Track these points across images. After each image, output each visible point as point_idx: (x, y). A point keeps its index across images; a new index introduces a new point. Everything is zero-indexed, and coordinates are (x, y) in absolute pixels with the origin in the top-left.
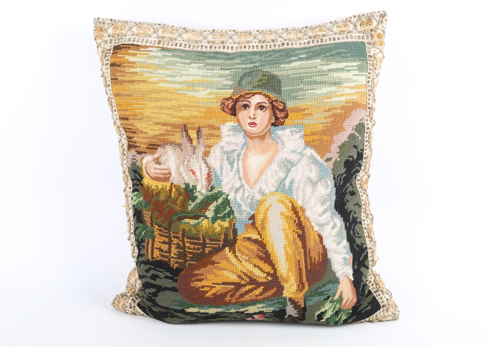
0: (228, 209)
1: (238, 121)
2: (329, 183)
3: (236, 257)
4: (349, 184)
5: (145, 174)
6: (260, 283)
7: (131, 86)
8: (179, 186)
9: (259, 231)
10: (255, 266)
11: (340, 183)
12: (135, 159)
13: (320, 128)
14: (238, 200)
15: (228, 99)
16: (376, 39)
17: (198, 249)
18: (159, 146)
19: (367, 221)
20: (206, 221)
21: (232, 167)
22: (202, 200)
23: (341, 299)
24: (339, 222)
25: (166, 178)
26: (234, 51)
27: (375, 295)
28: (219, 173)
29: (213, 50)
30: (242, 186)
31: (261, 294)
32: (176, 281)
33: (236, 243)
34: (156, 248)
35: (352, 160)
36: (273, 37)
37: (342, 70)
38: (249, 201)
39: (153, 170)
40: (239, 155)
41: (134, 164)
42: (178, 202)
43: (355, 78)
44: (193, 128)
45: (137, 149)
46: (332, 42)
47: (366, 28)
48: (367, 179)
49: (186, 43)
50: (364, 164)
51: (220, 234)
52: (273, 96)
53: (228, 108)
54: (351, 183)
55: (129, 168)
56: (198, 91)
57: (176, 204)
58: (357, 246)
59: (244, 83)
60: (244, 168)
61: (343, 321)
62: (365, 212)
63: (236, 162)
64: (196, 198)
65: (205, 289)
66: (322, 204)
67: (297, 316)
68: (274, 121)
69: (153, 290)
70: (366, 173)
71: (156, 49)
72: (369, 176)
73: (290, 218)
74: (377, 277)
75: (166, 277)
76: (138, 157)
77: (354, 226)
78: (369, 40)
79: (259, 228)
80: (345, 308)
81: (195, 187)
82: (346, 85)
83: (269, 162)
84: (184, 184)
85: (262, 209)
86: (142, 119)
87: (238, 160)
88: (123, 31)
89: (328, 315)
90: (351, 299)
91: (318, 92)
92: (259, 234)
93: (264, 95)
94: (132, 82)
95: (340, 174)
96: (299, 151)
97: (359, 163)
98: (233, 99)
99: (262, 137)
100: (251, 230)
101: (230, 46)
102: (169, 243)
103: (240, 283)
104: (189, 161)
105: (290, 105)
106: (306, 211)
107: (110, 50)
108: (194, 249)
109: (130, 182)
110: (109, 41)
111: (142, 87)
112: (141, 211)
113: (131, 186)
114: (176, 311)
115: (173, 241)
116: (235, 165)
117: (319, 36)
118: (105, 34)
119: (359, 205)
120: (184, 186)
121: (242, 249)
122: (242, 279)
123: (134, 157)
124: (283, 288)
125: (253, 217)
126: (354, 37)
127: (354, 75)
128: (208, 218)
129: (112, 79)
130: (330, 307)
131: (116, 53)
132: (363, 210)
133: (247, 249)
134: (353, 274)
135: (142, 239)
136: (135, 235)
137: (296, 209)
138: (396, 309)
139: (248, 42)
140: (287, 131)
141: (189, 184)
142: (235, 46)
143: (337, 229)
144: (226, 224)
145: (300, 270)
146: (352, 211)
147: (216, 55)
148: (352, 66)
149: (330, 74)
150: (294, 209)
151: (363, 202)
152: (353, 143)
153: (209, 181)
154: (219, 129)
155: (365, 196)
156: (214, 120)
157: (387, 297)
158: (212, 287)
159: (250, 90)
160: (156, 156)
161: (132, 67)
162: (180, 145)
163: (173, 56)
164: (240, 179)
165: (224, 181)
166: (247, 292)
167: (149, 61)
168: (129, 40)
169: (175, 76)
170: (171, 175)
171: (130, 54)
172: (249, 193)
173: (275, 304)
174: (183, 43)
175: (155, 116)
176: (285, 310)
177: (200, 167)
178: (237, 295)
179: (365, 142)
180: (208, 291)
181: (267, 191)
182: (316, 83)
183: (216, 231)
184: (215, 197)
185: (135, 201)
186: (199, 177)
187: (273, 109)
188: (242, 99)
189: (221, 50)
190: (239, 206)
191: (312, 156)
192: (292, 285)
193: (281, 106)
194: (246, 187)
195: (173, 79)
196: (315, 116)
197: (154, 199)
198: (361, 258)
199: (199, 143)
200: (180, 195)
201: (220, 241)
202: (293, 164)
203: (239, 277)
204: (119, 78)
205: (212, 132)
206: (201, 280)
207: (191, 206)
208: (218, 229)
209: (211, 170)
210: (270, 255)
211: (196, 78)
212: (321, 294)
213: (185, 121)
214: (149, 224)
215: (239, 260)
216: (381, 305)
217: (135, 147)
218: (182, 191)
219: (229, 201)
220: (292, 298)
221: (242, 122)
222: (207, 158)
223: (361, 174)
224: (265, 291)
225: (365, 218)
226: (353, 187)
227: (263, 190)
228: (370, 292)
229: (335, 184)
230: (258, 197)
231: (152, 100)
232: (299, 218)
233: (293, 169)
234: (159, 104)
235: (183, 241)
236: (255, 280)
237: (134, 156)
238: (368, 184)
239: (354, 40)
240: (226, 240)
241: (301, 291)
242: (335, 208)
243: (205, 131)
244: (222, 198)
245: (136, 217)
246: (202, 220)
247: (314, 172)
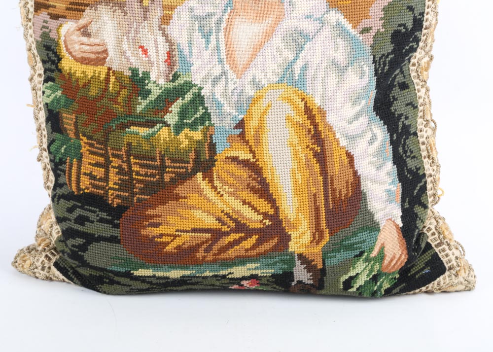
0: (201, 111)
2: (366, 69)
3: (214, 188)
4: (398, 71)
5: (64, 52)
6: (252, 229)
8: (121, 73)
9: (250, 147)
10: (244, 203)
11: (383, 69)
12: (47, 28)
14: (218, 96)
17: (153, 175)
18: (87, 5)
19: (426, 132)
20: (166, 129)
21: (208, 42)
22: (159, 97)
23: (381, 256)
24: (380, 132)
25: (100, 59)
27: (437, 250)
28: (186, 51)
30: (224, 73)
31: (254, 247)
32: (117, 226)
33: (214, 165)
34: (85, 174)
35: (404, 30)
38: (235, 98)
39: (77, 47)
40: (219, 22)
41: (45, 36)
42: (120, 99)
45: (51, 10)
48: (428, 63)
50: (423, 38)
51: (187, 151)
54: (401, 69)
55: (37, 42)
57: (117, 103)
58: (410, 171)
60: (227, 44)
61: (385, 291)
62: (423, 117)
63: (214, 34)
64: (149, 92)
65: (165, 239)
66: (354, 103)
67: (311, 282)
69: (80, 241)
70: (427, 53)
72: (431, 58)
73: (302, 125)
74: (441, 222)
75: (101, 220)
76: (53, 24)
77: (405, 140)
79: (251, 143)
80: (387, 271)
81: (147, 75)
83: (269, 35)
84: (130, 69)
85: (256, 112)
87: (218, 31)
89: (360, 282)
90: (398, 256)
92: (251, 151)
95: (383, 55)
96: (318, 17)
97: (416, 36)
100: (238, 144)
102: (106, 166)
103: (220, 230)
104: (137, 32)
106: (327, 115)
108: (146, 175)
109: (40, 65)
112: (58, 113)
113: (42, 72)
114: (118, 274)
115: (111, 162)
116: (213, 38)
119: (413, 106)
120: (128, 73)
121: (224, 175)
122: (223, 224)
123: (45, 24)
124: (288, 238)
125: (241, 125)
128: (169, 126)
130: (364, 269)
132: (420, 114)
133: (233, 175)
134: (402, 217)
135: (60, 159)
136: (50, 153)
137: (311, 111)
138: (472, 273)
141: (137, 70)
143: (377, 144)
144: (198, 135)
145: (317, 209)
146: (402, 115)
150: (308, 111)
151: (421, 101)
152: (406, 2)
153: (169, 65)
155: (423, 90)
157: (457, 253)
158: (175, 236)
160: (82, 22)
162: (121, 5)
164: (221, 61)
165: (195, 65)
166: (231, 245)
170: (108, 55)
172: (236, 86)
173: (275, 263)
176: (292, 273)
177: (156, 41)
178: (215, 248)
179: (427, 1)
180: (168, 243)
181: (264, 82)
183: (182, 146)
184: (180, 92)
185: (48, 97)
186: (153, 58)
190: (219, 106)
191: (338, 24)
192: (303, 233)
194: (231, 74)
197: (79, 95)
198: (416, 191)
199: (153, 1)
200: (122, 87)
201: (188, 162)
202: (307, 37)
203: (219, 220)
206: (157, 225)
207: (141, 105)
208: (185, 143)
209: (173, 47)
210: (268, 185)
212: (350, 247)
214: (72, 135)
215: (219, 193)
216: (447, 266)
217: (47, 7)
218: (127, 82)
219: (203, 98)
220: (304, 255)
222: (166, 26)
223: (418, 54)
224: (259, 242)
225: (423, 127)
226: (404, 76)
227: (257, 80)
228: (429, 246)
229: (376, 70)
230: (250, 92)
232: (316, 126)
233: (307, 46)
235: (128, 162)
236: (244, 224)
237: (45, 22)
238: (430, 71)
240: (197, 161)
241: (318, 243)
242: (375, 110)
244: (192, 93)
245: (51, 123)
246: (160, 129)
247: (341, 50)
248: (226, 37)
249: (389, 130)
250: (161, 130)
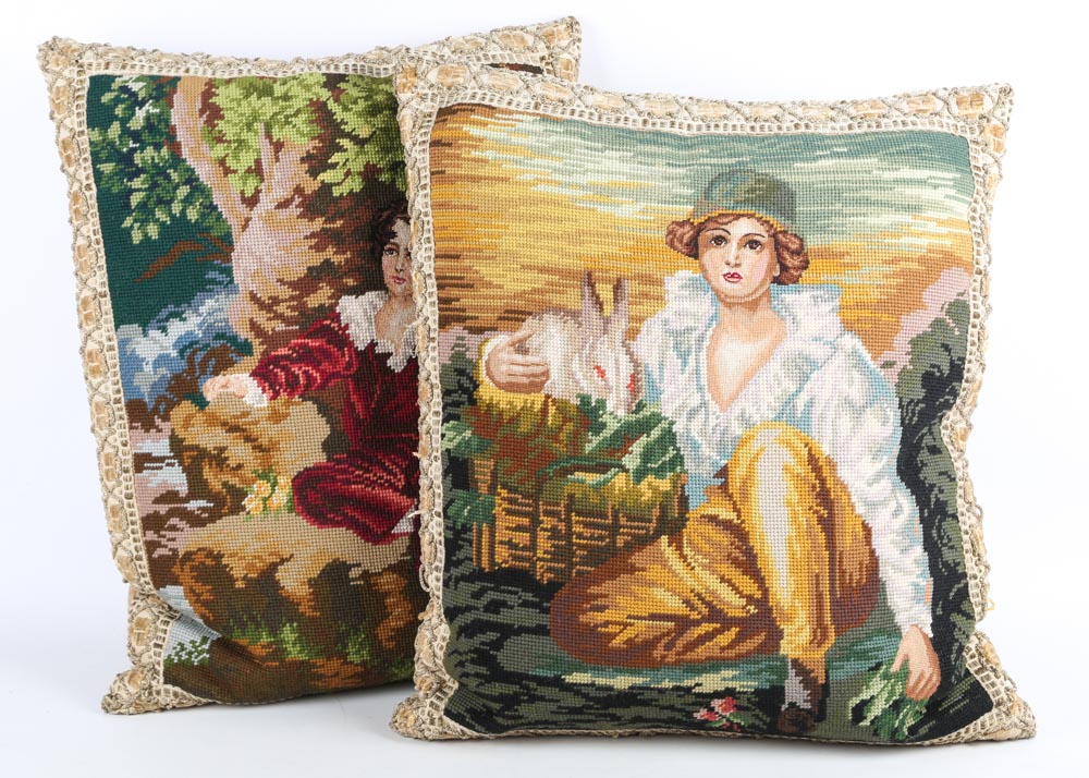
0: (671, 453)
1: (703, 269)
2: (890, 414)
3: (683, 557)
4: (925, 430)
5: (483, 376)
6: (732, 618)
7: (475, 189)
8: (566, 402)
9: (734, 504)
10: (723, 580)
11: (911, 419)
12: (464, 346)
13: (875, 296)
14: (694, 433)
15: (682, 224)
16: (989, 136)
17: (601, 538)
18: (530, 314)
19: (969, 518)
20: (622, 476)
21: (685, 363)
22: (617, 432)
23: (904, 674)
24: (907, 503)
25: (535, 384)
26: (694, 131)
27: (978, 678)
28: (656, 375)
29: (649, 127)
30: (704, 404)
31: (731, 646)
32: (546, 611)
33: (684, 526)
34: (501, 543)
35: (938, 374)
36: (775, 111)
37: (922, 182)
38: (717, 437)
39: (504, 368)
40: (700, 339)
41: (458, 356)
42: (563, 436)
43: (948, 203)
44: (606, 281)
45: (469, 323)
46: (901, 128)
47: (971, 111)
48: (966, 431)
49: (593, 111)
50: (962, 393)
51: (651, 506)
52: (778, 222)
53: (681, 242)
54: (930, 429)
55: (443, 366)
56: (619, 204)
57: (557, 440)
58: (946, 564)
59: (716, 193)
60: (710, 368)
61: (910, 729)
62: (964, 497)
63: (694, 353)
64: (604, 426)
65: (611, 629)
67: (808, 706)
68: (778, 274)
69: (492, 636)
70: (965, 417)
71: (531, 118)
72: (969, 427)
73: (805, 479)
74: (985, 641)
75: (525, 604)
76: (473, 340)
77: (940, 522)
78: (975, 136)
79: (736, 497)
80: (913, 696)
81: (602, 403)
82: (930, 214)
83: (765, 358)
84: (578, 396)
85: (744, 456)
86: (493, 258)
87: (699, 350)
88: (461, 80)
89: (876, 710)
90: (927, 675)
91: (871, 220)
92: (736, 509)
93: (759, 219)
94: (475, 179)
95: (912, 401)
96: (829, 340)
97: (953, 387)
98: (692, 224)
99: (752, 305)
100: (718, 499)
101: (686, 123)
102: (532, 529)
103: (687, 617)
104: (593, 348)
105: (813, 242)
107: (430, 116)
108: (592, 538)
109: (438, 399)
110: (430, 96)
111: (500, 190)
112: (466, 461)
114: (541, 681)
115: (542, 522)
116: (692, 359)
117: (872, 115)
118: (422, 83)
119: (949, 476)
120: (576, 402)
121: (697, 539)
122: (693, 608)
123: (459, 342)
124: (779, 634)
125: (723, 472)
126: (946, 124)
127: (947, 196)
128: (627, 471)
129: (432, 174)
130: (882, 690)
131: (445, 120)
132: (960, 492)
133: (708, 540)
134: (932, 625)
135: (464, 526)
136: (446, 517)
137: (817, 460)
138: (1028, 712)
139: (725, 117)
140: (806, 296)
142: (695, 124)
143: (903, 518)
144: (665, 485)
145: (819, 596)
146: (934, 485)
147: (657, 138)
148: (944, 179)
149: (899, 189)
150: (813, 460)
151: (959, 474)
152: (941, 339)
153: (633, 391)
154: (660, 283)
155: (961, 463)
156: (652, 264)
157: (1008, 684)
158: (626, 625)
159: (727, 208)
160: (519, 334)
161: (476, 147)
162: (575, 315)
163: (567, 132)
164: (700, 389)
165: (666, 393)
166: (702, 639)
167: (515, 139)
168: (474, 96)
169: (570, 173)
170: (548, 378)
171: (473, 123)
172: (718, 421)
173: (761, 671)
174: (587, 111)
175: (527, 251)
176: (783, 688)
177: (617, 360)
178: (680, 644)
180: (616, 635)
181: (756, 418)
182: (868, 202)
183: (643, 498)
184: (645, 426)
185: (451, 440)
186: (612, 383)
187: (777, 249)
188: (712, 225)
189: (667, 129)
190: (696, 447)
191: (854, 352)
192: (801, 629)
193: (794, 243)
194: (713, 407)
195: (567, 179)
196: (865, 270)
197: (501, 433)
198: (952, 594)
199: (616, 310)
200: (566, 420)
201: (650, 521)
202: (814, 365)
203: (687, 602)
204: (449, 171)
205: (645, 289)
206: (601, 609)
207: (592, 443)
208: (647, 495)
209: (639, 369)
210: (755, 556)
211: (616, 178)
212: (863, 655)
213: (590, 265)
214: (483, 489)
215: (689, 565)
216: (994, 700)
217: (463, 319)
218: (573, 412)
219: (674, 435)
220: (800, 661)
221: (711, 271)
223: (951, 416)
224: (740, 638)
225: (964, 510)
226: (934, 439)
227: (747, 415)
228: (968, 673)
229: (903, 419)
230: (737, 430)
231: (519, 218)
232: (823, 481)
233: (814, 375)
234: (536, 227)
235: (568, 521)
236: (721, 611)
237: (460, 338)
238: (968, 441)
239: (945, 130)
240: (662, 519)
241: (820, 644)
242: (898, 472)
243: (630, 287)
244: (660, 429)
245: (452, 477)
246: (614, 475)
247: (857, 385)
248: (710, 357)
249: (918, 503)
250: (616, 477)
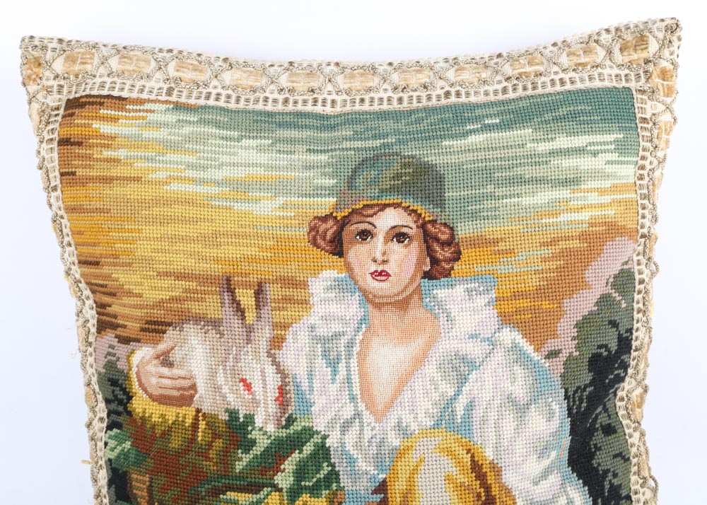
0: (326, 469)
1: (349, 268)
2: (556, 407)
4: (600, 409)
5: (136, 387)
7: (107, 191)
8: (215, 417)
11: (579, 407)
12: (114, 355)
13: (533, 282)
14: (349, 447)
15: (324, 219)
16: (656, 80)
18: (170, 324)
19: (644, 494)
20: (275, 495)
21: (335, 372)
22: (267, 449)
24: (579, 497)
25: (185, 397)
26: (338, 109)
28: (305, 386)
29: (290, 107)
30: (358, 415)
35: (605, 354)
36: (424, 78)
37: (580, 151)
38: (373, 450)
39: (154, 381)
40: (350, 345)
41: (110, 366)
42: (212, 454)
43: (610, 169)
44: (247, 285)
45: (119, 331)
46: (558, 88)
47: (635, 56)
48: (642, 397)
49: (230, 92)
50: (633, 363)
52: (427, 212)
53: (324, 240)
54: (605, 406)
55: (99, 374)
56: (257, 201)
57: (208, 459)
59: (360, 181)
60: (363, 375)
62: (638, 473)
63: (344, 361)
64: (253, 442)
66: (541, 456)
68: (427, 268)
70: (639, 383)
71: (164, 107)
72: (646, 390)
73: (469, 488)
76: (122, 350)
78: (640, 84)
81: (250, 419)
82: (592, 184)
83: (419, 361)
84: (227, 410)
85: (403, 469)
86: (130, 264)
87: (349, 356)
88: (88, 67)
91: (526, 201)
93: (406, 209)
94: (107, 180)
95: (579, 388)
96: (486, 336)
97: (623, 361)
98: (336, 217)
99: (402, 304)
101: (329, 98)
104: (237, 360)
105: (464, 230)
106: (503, 473)
107: (58, 109)
109: (102, 405)
110: (55, 88)
111: (131, 191)
112: (126, 473)
113: (104, 415)
116: (342, 367)
117: (527, 75)
118: (48, 73)
119: (623, 457)
120: (224, 417)
123: (111, 350)
125: (382, 488)
126: (608, 77)
127: (608, 162)
128: (280, 490)
129: (62, 174)
131: (72, 115)
132: (634, 469)
137: (481, 467)
139: (370, 90)
140: (459, 290)
141: (237, 412)
142: (339, 99)
146: (608, 471)
147: (297, 120)
148: (604, 143)
149: (555, 162)
150: (476, 467)
151: (634, 450)
152: (607, 315)
153: (282, 404)
154: (304, 285)
155: (637, 435)
156: (294, 266)
159: (372, 198)
160: (162, 347)
161: (108, 146)
162: (216, 324)
163: (200, 122)
164: (353, 398)
165: (316, 405)
167: (147, 134)
168: (102, 86)
169: (205, 168)
170: (196, 391)
171: (104, 119)
172: (374, 432)
174: (224, 93)
175: (161, 257)
177: (263, 372)
179: (635, 313)
181: (414, 426)
182: (522, 181)
184: (296, 442)
185: (112, 450)
186: (259, 396)
187: (426, 241)
188: (355, 218)
189: (309, 108)
190: (351, 461)
191: (515, 346)
193: (443, 233)
194: (368, 417)
195: (201, 175)
196: (522, 256)
197: (156, 447)
199: (259, 317)
200: (216, 436)
202: (472, 365)
204: (80, 172)
205: (288, 292)
207: (242, 462)
209: (287, 380)
211: (252, 171)
213: (229, 269)
214: (143, 504)
217: (115, 327)
218: (222, 428)
219: (328, 450)
221: (357, 270)
222: (277, 352)
223: (628, 384)
225: (638, 487)
226: (609, 416)
227: (404, 424)
229: (570, 409)
230: (394, 441)
231: (153, 221)
232: (488, 489)
233: (473, 376)
234: (170, 230)
237: (112, 347)
238: (645, 407)
239: (607, 84)
243: (272, 291)
244: (312, 444)
245: (115, 488)
246: (268, 495)
247: (520, 381)
248: (361, 364)
249: (591, 494)
250: (269, 497)
